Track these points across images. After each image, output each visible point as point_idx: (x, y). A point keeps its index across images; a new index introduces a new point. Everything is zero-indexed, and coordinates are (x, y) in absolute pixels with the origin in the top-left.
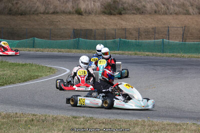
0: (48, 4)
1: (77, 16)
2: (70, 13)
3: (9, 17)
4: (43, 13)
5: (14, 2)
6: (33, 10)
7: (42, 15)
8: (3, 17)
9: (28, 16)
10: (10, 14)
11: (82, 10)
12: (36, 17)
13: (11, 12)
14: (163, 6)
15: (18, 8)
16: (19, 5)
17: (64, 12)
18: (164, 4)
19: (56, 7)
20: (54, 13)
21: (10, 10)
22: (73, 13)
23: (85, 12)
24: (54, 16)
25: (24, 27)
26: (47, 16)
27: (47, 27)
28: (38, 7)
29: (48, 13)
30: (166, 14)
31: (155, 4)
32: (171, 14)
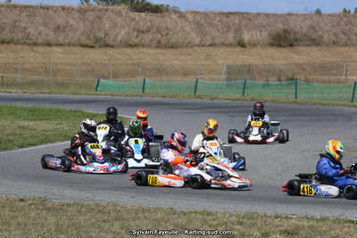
0: (204, 35)
1: (239, 48)
2: (231, 45)
3: (157, 51)
4: (199, 46)
5: (164, 33)
6: (186, 41)
7: (197, 48)
8: (151, 51)
9: (180, 50)
10: (159, 47)
11: (245, 41)
12: (190, 51)
13: (159, 45)
14: (343, 36)
15: (168, 40)
16: (169, 36)
17: (223, 44)
18: (344, 34)
19: (213, 38)
20: (211, 45)
21: (159, 42)
22: (235, 45)
23: (250, 44)
24: (212, 49)
25: (175, 62)
26: (203, 48)
27: (203, 63)
28: (192, 38)
29: (204, 46)
30: (347, 45)
31: (334, 34)
32: (353, 45)
